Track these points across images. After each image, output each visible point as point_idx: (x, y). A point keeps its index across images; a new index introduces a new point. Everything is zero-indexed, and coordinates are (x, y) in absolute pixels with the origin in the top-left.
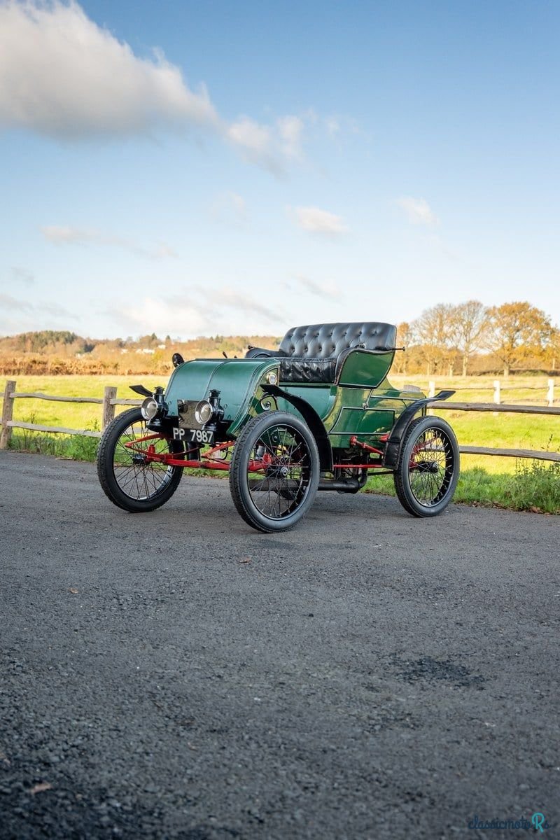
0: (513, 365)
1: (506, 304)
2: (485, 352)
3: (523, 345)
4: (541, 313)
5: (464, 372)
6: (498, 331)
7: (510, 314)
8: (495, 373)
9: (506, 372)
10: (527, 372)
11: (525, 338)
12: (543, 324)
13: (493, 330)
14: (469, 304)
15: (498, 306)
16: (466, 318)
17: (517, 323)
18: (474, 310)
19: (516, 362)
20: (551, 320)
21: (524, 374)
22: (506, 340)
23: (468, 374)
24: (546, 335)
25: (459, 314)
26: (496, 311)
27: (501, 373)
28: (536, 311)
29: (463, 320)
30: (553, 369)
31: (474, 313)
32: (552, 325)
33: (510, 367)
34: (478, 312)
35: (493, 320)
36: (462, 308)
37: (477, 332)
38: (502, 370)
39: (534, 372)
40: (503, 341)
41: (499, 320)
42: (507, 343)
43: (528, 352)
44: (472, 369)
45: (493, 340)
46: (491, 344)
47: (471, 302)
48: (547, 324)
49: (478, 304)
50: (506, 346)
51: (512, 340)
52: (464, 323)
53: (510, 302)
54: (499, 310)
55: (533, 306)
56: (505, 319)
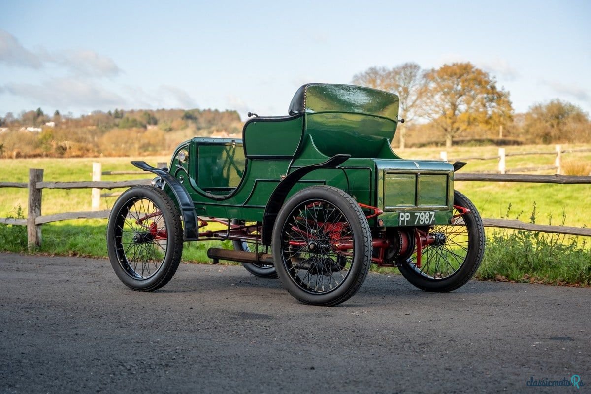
0: (456, 135)
1: (444, 65)
2: (424, 121)
3: (467, 111)
4: (485, 74)
5: (402, 144)
6: (438, 97)
7: (450, 76)
8: (437, 144)
9: (449, 143)
10: (473, 142)
11: (468, 104)
12: (488, 88)
13: (433, 96)
14: (405, 68)
15: (437, 68)
16: (402, 84)
17: (460, 87)
18: (411, 73)
19: (459, 132)
21: (470, 144)
22: (447, 106)
23: (406, 146)
24: (491, 100)
25: (394, 78)
26: (436, 75)
27: (443, 144)
28: (479, 72)
29: (399, 85)
30: (501, 137)
31: (411, 77)
32: (499, 88)
33: (453, 137)
34: (415, 76)
35: (432, 85)
36: (396, 72)
37: (414, 98)
38: (444, 140)
39: (481, 142)
40: (444, 108)
41: (438, 84)
42: (448, 109)
43: (471, 119)
44: (411, 141)
45: (433, 107)
46: (430, 112)
47: (406, 64)
48: (493, 87)
49: (416, 67)
50: (447, 113)
51: (454, 107)
52: (400, 89)
53: (450, 63)
54: (438, 72)
56: (445, 83)
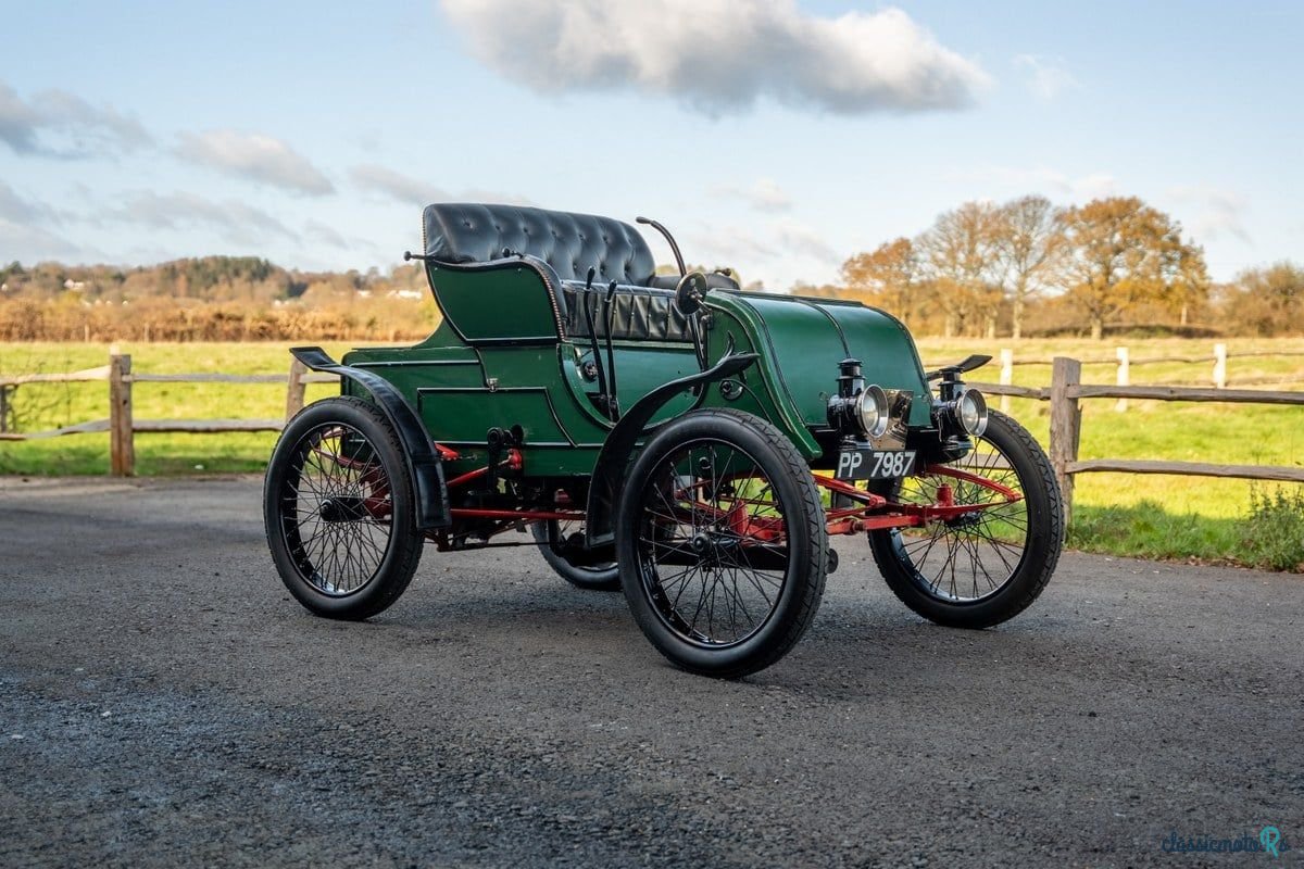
0: (1108, 317)
1: (1094, 201)
2: (1056, 292)
3: (1128, 278)
4: (1163, 218)
5: (1017, 331)
6: (1079, 254)
7: (1103, 221)
8: (1075, 331)
9: (1096, 331)
10: (1137, 331)
11: (1132, 265)
12: (1165, 238)
13: (1071, 251)
14: (1025, 204)
15: (1081, 206)
16: (1019, 229)
17: (1117, 237)
18: (1035, 213)
19: (1115, 312)
20: (1180, 230)
21: (1131, 334)
22: (1096, 269)
23: (1023, 335)
24: (1170, 260)
25: (1006, 221)
26: (1077, 216)
27: (1087, 333)
28: (1153, 214)
29: (1015, 233)
30: (1184, 323)
31: (1033, 221)
32: (1184, 241)
33: (1103, 322)
34: (1041, 218)
35: (1070, 233)
36: (1011, 210)
37: (1039, 254)
38: (1088, 326)
39: (1149, 331)
40: (1089, 272)
41: (1082, 231)
42: (1096, 275)
43: (1137, 291)
44: (1033, 325)
45: (1072, 269)
46: (1067, 277)
47: (1027, 198)
48: (1175, 240)
49: (1043, 203)
50: (1095, 280)
51: (1108, 272)
52: (1016, 238)
53: (1102, 199)
54: (1082, 213)
55: (1146, 206)
56: (1094, 231)
